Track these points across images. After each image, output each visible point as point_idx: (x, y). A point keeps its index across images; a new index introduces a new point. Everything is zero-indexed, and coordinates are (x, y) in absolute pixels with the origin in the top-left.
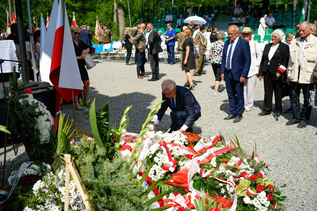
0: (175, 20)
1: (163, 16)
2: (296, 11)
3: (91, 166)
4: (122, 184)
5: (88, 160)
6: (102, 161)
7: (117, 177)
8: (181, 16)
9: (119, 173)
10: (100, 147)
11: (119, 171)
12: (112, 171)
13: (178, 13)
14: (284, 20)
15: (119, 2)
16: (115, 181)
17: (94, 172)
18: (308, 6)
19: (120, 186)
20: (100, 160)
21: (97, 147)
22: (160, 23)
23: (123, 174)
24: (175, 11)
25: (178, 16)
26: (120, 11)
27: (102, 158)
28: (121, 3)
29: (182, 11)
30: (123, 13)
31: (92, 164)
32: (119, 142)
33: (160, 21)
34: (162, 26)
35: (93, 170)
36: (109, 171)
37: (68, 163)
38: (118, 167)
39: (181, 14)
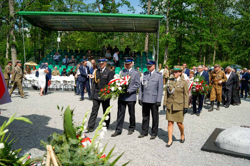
0: (61, 59)
1: (51, 56)
2: (148, 56)
3: (68, 152)
4: (92, 162)
5: (65, 149)
6: (74, 149)
7: (88, 158)
8: (66, 56)
9: (89, 156)
10: (72, 139)
11: (88, 154)
12: (84, 154)
13: (63, 54)
14: (141, 62)
15: (12, 43)
16: (87, 161)
17: (70, 157)
18: (157, 53)
19: (91, 164)
20: (72, 148)
21: (70, 139)
22: (49, 61)
23: (92, 155)
24: (60, 52)
25: (63, 56)
26: (13, 50)
27: (73, 147)
28: (14, 43)
29: (66, 52)
30: (15, 52)
31: (68, 151)
32: (81, 136)
33: (48, 59)
34: (51, 63)
35: (69, 155)
36: (83, 154)
37: (51, 152)
38: (87, 151)
39: (66, 54)
